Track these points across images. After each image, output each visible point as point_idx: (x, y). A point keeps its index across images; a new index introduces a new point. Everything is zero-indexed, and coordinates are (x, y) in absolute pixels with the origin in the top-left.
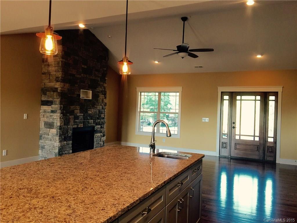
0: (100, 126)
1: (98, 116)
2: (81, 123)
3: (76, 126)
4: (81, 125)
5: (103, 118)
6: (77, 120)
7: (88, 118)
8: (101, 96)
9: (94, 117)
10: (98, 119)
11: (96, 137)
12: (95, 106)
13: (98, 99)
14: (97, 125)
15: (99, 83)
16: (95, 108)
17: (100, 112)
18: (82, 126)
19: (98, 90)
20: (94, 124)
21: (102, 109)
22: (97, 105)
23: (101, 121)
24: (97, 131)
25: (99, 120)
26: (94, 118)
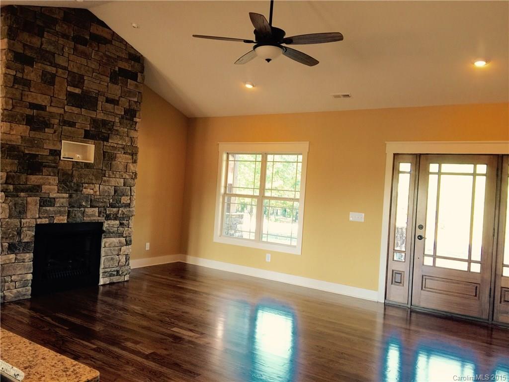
0: (117, 222)
1: (111, 201)
2: (61, 213)
3: (45, 221)
4: (62, 217)
5: (128, 205)
6: (48, 208)
7: (84, 203)
8: (122, 159)
9: (102, 202)
10: (112, 206)
11: (107, 245)
12: (105, 178)
13: (114, 163)
14: (108, 217)
15: (118, 128)
16: (105, 182)
17: (119, 192)
18: (66, 222)
19: (112, 145)
20: (99, 216)
21: (124, 185)
22: (109, 175)
23: (120, 212)
24: (110, 232)
25: (115, 210)
26: (101, 204)
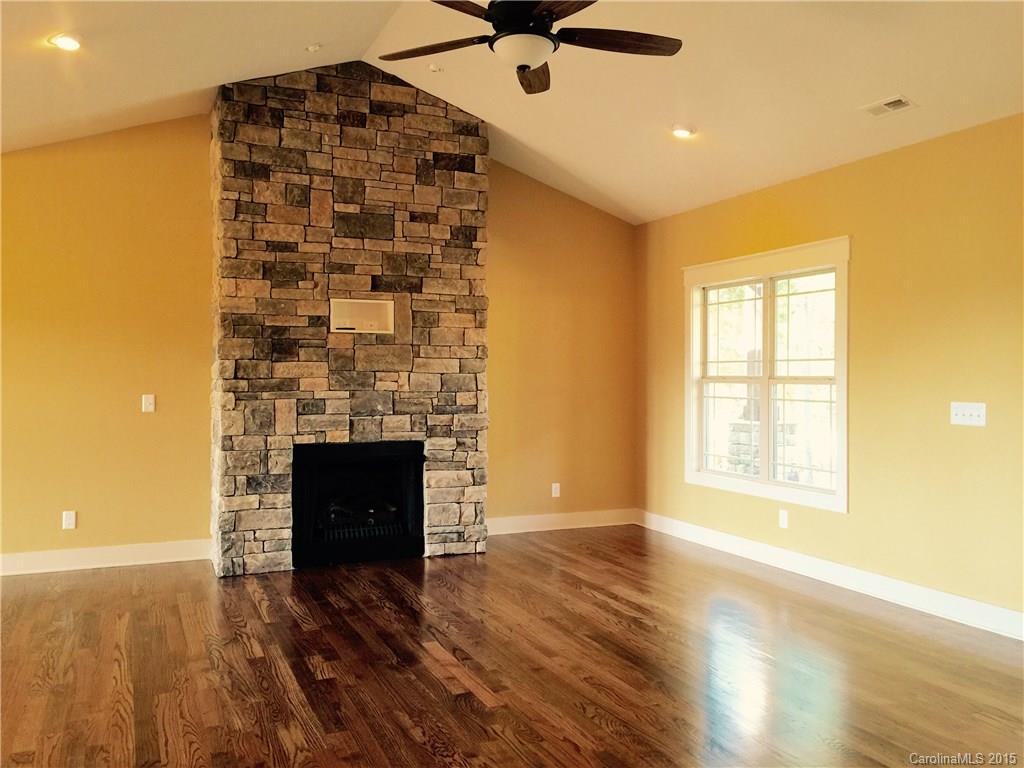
0: (453, 441)
1: (435, 401)
2: (335, 424)
3: (308, 439)
4: (338, 433)
5: (474, 408)
6: (312, 417)
7: (380, 408)
8: (451, 322)
9: (416, 404)
10: (439, 411)
11: (432, 483)
12: (417, 360)
13: (434, 331)
14: (431, 432)
15: (440, 266)
16: (419, 366)
17: (450, 384)
18: (347, 440)
19: (429, 297)
20: (412, 430)
21: (460, 372)
22: (426, 353)
23: (455, 421)
24: (436, 460)
25: (445, 418)
26: (414, 408)
